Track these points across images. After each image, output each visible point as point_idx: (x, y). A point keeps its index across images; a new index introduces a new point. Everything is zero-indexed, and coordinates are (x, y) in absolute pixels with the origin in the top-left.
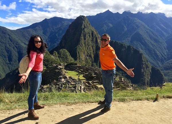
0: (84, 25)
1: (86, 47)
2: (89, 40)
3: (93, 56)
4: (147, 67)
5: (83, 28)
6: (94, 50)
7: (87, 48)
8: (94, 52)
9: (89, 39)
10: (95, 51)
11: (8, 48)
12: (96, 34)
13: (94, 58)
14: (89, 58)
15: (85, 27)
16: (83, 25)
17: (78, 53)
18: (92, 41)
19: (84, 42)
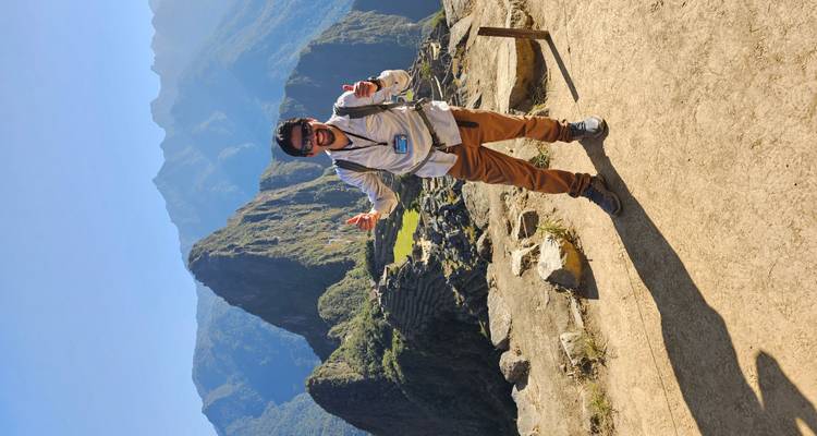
0: (225, 250)
1: (306, 237)
2: (277, 230)
3: (336, 211)
4: (356, 25)
5: (237, 250)
6: (314, 209)
7: (308, 234)
8: (319, 209)
9: (273, 229)
10: (316, 205)
12: (253, 208)
13: (342, 207)
15: (232, 246)
16: (224, 253)
18: (280, 218)
19: (288, 244)
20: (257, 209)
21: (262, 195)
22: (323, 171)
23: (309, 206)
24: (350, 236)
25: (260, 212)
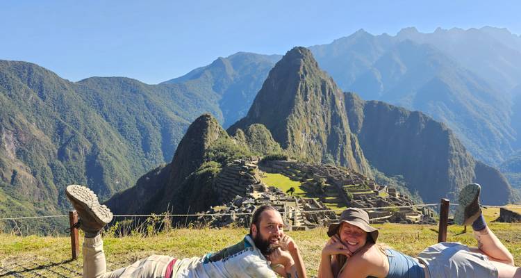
0: (304, 68)
1: (308, 119)
2: (314, 101)
3: (324, 138)
5: (303, 76)
6: (327, 126)
7: (310, 121)
8: (327, 128)
9: (314, 99)
10: (330, 127)
11: (143, 124)
12: (332, 87)
13: (327, 143)
14: (316, 143)
15: (306, 73)
16: (302, 68)
17: (289, 132)
18: (322, 104)
19: (304, 108)
21: (341, 93)
23: (329, 122)
25: (327, 92)
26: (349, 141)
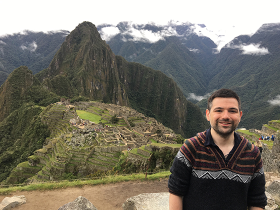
1: (94, 72)
6: (106, 77)
7: (95, 74)
9: (98, 59)
15: (92, 41)
19: (92, 65)
20: (108, 53)
21: (114, 57)
22: (123, 83)
23: (108, 75)
24: (93, 91)
25: (107, 54)
26: (119, 88)
